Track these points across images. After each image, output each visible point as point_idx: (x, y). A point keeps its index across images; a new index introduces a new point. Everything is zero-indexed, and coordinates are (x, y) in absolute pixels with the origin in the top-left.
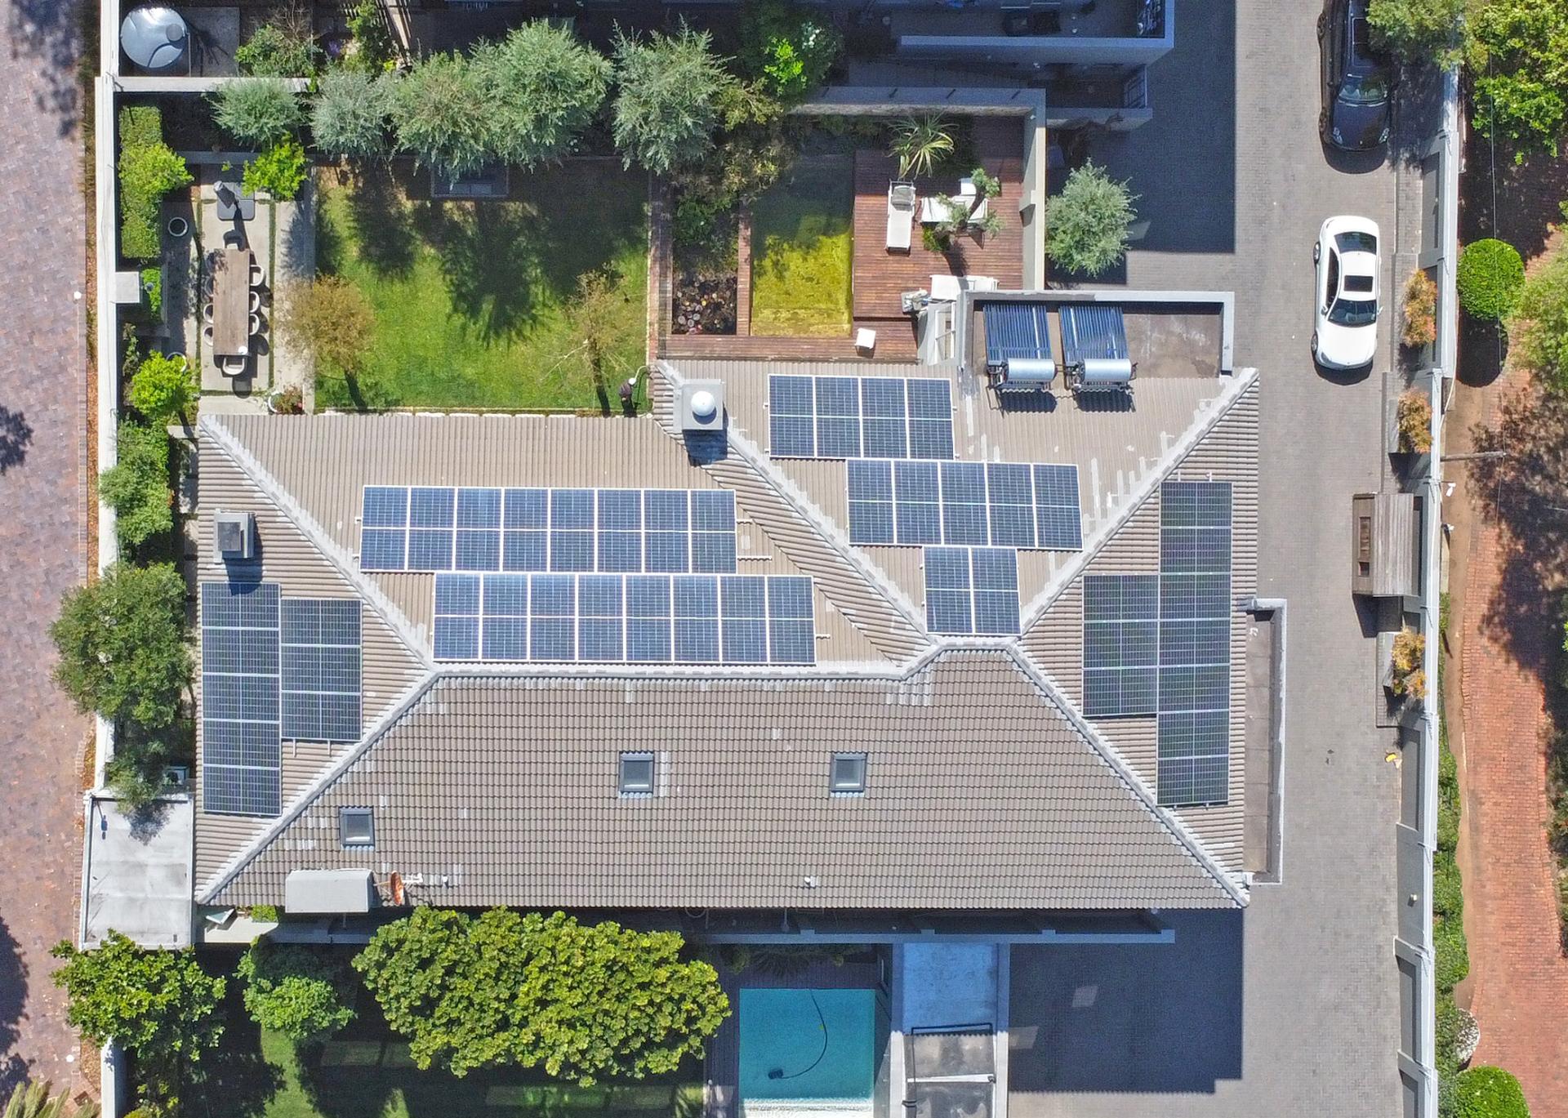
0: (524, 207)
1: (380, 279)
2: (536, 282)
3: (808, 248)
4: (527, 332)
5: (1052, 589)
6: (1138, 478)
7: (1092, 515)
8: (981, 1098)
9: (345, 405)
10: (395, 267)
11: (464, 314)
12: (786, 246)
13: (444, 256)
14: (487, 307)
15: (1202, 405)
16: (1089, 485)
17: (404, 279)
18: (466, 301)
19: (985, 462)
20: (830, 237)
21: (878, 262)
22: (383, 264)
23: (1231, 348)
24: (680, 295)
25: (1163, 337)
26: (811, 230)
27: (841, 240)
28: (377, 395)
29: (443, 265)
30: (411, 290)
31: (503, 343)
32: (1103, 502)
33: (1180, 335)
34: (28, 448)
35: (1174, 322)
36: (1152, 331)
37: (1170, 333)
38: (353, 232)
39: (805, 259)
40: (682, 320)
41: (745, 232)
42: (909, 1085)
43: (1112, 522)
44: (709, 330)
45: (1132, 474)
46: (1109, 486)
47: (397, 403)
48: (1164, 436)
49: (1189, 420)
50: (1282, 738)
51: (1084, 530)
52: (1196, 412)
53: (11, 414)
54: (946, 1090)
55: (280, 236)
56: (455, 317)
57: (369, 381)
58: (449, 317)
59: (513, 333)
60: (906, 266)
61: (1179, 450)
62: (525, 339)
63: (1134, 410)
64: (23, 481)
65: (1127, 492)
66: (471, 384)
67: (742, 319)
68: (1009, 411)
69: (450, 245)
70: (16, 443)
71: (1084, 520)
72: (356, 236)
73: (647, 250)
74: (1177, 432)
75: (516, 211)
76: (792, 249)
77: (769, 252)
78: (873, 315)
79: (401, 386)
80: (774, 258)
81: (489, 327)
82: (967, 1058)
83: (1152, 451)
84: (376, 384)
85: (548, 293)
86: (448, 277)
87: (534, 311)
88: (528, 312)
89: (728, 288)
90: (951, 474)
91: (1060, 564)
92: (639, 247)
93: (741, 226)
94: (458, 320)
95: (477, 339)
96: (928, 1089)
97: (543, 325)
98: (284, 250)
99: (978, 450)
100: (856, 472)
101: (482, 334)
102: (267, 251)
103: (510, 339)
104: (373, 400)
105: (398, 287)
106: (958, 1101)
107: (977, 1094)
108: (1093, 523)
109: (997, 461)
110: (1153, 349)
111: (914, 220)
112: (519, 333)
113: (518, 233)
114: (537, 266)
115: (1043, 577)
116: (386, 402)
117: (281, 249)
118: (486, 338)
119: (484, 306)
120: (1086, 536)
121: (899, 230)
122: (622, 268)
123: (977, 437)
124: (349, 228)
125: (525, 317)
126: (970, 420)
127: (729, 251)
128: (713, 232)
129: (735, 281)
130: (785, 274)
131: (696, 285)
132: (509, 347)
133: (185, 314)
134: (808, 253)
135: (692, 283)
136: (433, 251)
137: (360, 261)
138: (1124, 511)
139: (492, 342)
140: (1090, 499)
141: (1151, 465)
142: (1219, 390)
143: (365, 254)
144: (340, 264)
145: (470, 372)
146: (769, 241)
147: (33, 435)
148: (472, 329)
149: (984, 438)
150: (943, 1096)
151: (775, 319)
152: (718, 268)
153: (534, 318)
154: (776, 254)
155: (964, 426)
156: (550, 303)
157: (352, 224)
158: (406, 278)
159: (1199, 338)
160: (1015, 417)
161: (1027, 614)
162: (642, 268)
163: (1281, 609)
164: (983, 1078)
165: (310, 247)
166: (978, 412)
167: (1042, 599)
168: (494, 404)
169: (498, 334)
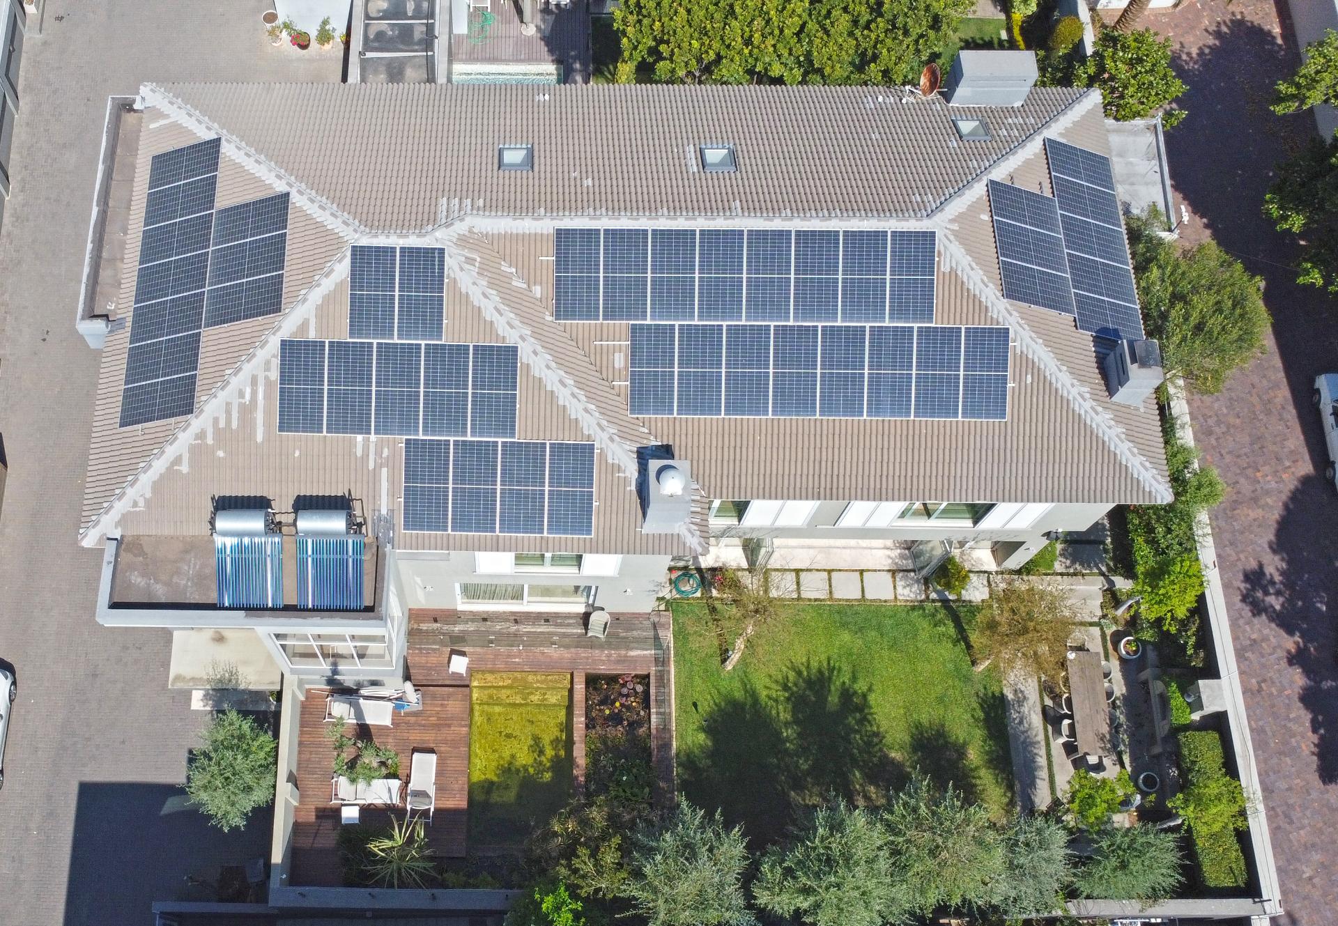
0: (804, 800)
1: (943, 726)
2: (787, 724)
3: (509, 769)
4: (792, 675)
5: (316, 296)
6: (216, 420)
7: (266, 378)
8: (373, 41)
9: (964, 607)
10: (929, 739)
11: (855, 693)
12: (531, 770)
13: (881, 750)
14: (833, 699)
15: (141, 503)
16: (267, 413)
17: (918, 726)
18: (855, 705)
19: (373, 437)
20: (486, 780)
21: (445, 742)
22: (941, 741)
23: (105, 564)
24: (642, 713)
25: (175, 579)
26: (507, 787)
27: (477, 776)
28: (933, 615)
29: (881, 741)
30: (911, 715)
31: (814, 664)
32: (254, 393)
33: (157, 581)
34: (1242, 586)
35: (161, 594)
36: (186, 586)
37: (168, 584)
38: (975, 774)
39: (513, 756)
40: (640, 688)
41: (579, 772)
42: (432, 50)
43: (248, 369)
44: (612, 679)
45: (222, 424)
46: (247, 411)
47: (913, 608)
48: (184, 468)
49: (157, 486)
50: (95, 210)
51: (276, 362)
52: (148, 495)
53: (1264, 617)
54: (401, 47)
55: (1044, 774)
56: (865, 689)
57: (942, 629)
58: (870, 689)
59: (805, 673)
60: (416, 737)
61: (171, 451)
62: (793, 668)
63: (213, 499)
64: (1242, 556)
65: (228, 404)
66: (844, 625)
67: (580, 687)
68: (343, 497)
69: (875, 760)
70: (1253, 589)
71: (275, 375)
72: (972, 770)
73: (677, 755)
74: (171, 473)
75: (811, 796)
76: (525, 767)
77: (548, 764)
78: (451, 689)
79: (910, 623)
80: (543, 759)
81: (830, 678)
82: (383, 69)
83: (198, 451)
84: (935, 626)
85: (774, 712)
86: (875, 729)
87: (787, 695)
88: (792, 694)
89: (593, 719)
90: (408, 423)
91: (304, 326)
92: (684, 759)
93: (582, 779)
94: (861, 686)
95: (840, 668)
96: (416, 47)
97: (777, 682)
98: (1039, 759)
99: (379, 453)
100: (507, 425)
101: (835, 673)
102: (1055, 760)
103: (808, 667)
104: (936, 611)
105: (924, 718)
106: (391, 39)
107: (376, 44)
108: (267, 369)
109: (360, 438)
110: (186, 568)
111: (407, 783)
112: (799, 673)
113: (808, 773)
114: (787, 739)
115: (321, 311)
116: (924, 610)
117: (1042, 761)
118: (831, 670)
119: (836, 700)
120: (274, 356)
121: (424, 771)
122: (701, 737)
123: (378, 467)
124: (980, 778)
125: (795, 689)
126: (384, 485)
127: (593, 755)
128: (612, 774)
129: (587, 727)
130: (533, 743)
131: (625, 723)
132: (808, 661)
133: (1125, 698)
134: (510, 763)
135: (631, 724)
136: (893, 755)
137: (965, 744)
138: (234, 381)
139: (825, 664)
140: (267, 397)
141: (201, 435)
142: (123, 520)
143: (961, 751)
144: (984, 741)
145: (846, 636)
146: (548, 776)
147: (1240, 598)
148: (846, 678)
149: (371, 466)
150: (403, 43)
151: (544, 694)
152: (604, 740)
153: (785, 687)
154: (541, 763)
155: (392, 482)
156: (770, 703)
157: (978, 782)
158: (917, 728)
159: (137, 579)
160: (338, 491)
161: (342, 269)
162: (682, 737)
163: (83, 318)
164: (369, 55)
165: (1017, 760)
166: (375, 497)
167: (327, 285)
168: (819, 607)
169: (820, 671)
